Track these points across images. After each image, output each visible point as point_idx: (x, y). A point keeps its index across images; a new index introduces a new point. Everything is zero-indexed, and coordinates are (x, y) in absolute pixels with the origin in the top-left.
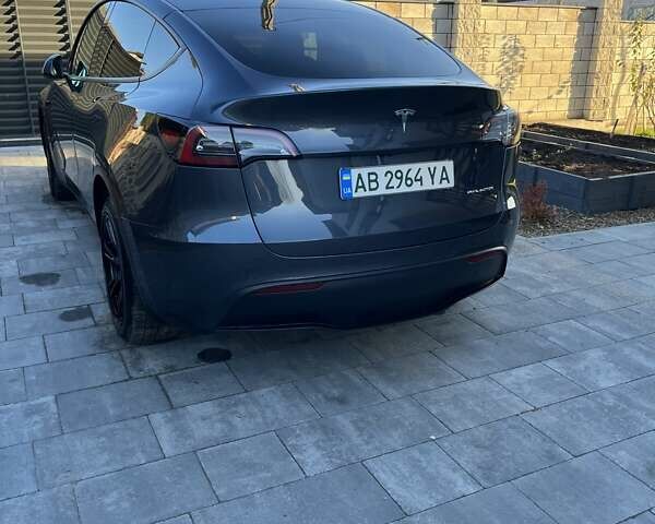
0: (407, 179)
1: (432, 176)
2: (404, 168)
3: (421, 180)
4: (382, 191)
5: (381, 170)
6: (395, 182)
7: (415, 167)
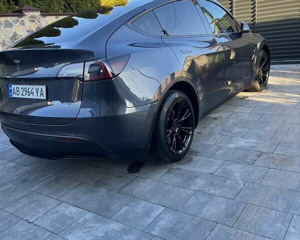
0: (28, 92)
1: (37, 92)
2: (27, 87)
3: (33, 93)
4: (20, 96)
5: (20, 87)
6: (24, 93)
7: (31, 87)
